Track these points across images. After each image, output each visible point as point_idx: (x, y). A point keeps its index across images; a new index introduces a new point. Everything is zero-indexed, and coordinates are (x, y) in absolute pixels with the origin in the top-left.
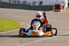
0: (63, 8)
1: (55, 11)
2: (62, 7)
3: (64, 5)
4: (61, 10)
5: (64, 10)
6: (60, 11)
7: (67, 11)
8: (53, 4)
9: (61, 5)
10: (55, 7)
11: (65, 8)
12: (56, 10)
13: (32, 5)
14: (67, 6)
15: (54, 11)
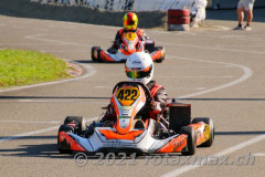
0: (191, 20)
1: (169, 30)
2: (188, 18)
3: (194, 13)
4: (186, 26)
5: (196, 26)
6: (183, 30)
7: (202, 29)
8: (164, 9)
9: (187, 11)
10: (170, 17)
11: (197, 20)
12: (172, 26)
13: (102, 10)
14: (202, 13)
15: (166, 28)
